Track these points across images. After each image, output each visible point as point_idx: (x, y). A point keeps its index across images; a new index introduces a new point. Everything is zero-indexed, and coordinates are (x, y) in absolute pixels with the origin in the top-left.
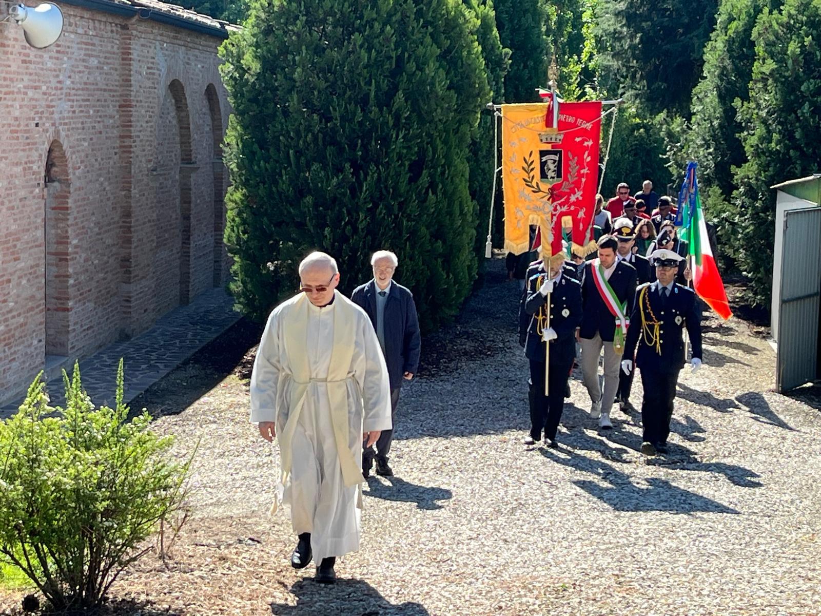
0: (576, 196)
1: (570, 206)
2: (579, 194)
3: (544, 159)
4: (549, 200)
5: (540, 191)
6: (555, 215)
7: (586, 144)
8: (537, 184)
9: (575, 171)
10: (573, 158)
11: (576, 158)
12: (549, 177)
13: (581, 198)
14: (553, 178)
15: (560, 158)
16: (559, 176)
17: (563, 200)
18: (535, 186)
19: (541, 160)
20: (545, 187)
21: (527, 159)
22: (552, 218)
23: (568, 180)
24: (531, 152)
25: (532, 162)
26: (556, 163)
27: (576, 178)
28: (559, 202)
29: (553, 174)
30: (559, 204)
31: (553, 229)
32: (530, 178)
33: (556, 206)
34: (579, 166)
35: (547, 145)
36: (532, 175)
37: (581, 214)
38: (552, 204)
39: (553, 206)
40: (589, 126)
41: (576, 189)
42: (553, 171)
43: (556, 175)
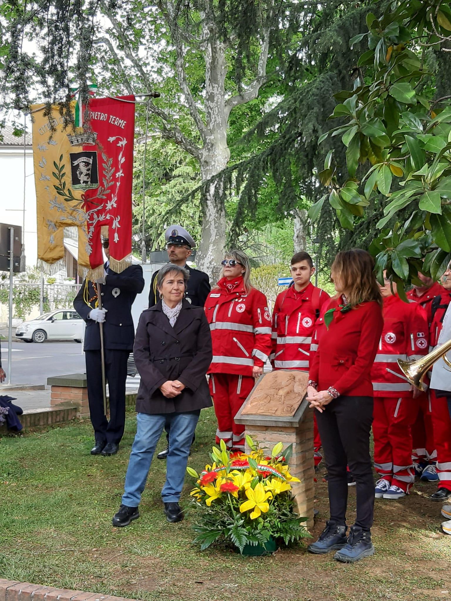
0: (112, 203)
1: (106, 215)
2: (114, 202)
3: (76, 163)
4: (83, 207)
5: (72, 198)
6: (92, 224)
7: (119, 144)
8: (70, 192)
9: (110, 174)
10: (108, 161)
11: (111, 160)
12: (82, 182)
13: (116, 205)
14: (86, 182)
15: (94, 161)
16: (94, 180)
17: (100, 208)
18: (67, 193)
19: (72, 164)
20: (78, 192)
21: (57, 162)
23: (103, 185)
24: (62, 156)
25: (63, 167)
26: (90, 166)
27: (111, 183)
28: (96, 210)
29: (85, 179)
30: (96, 212)
31: (91, 240)
32: (61, 185)
33: (92, 214)
34: (114, 168)
35: (77, 147)
36: (63, 181)
37: (116, 224)
38: (86, 212)
39: (89, 215)
40: (122, 123)
41: (113, 196)
42: (86, 175)
43: (89, 180)
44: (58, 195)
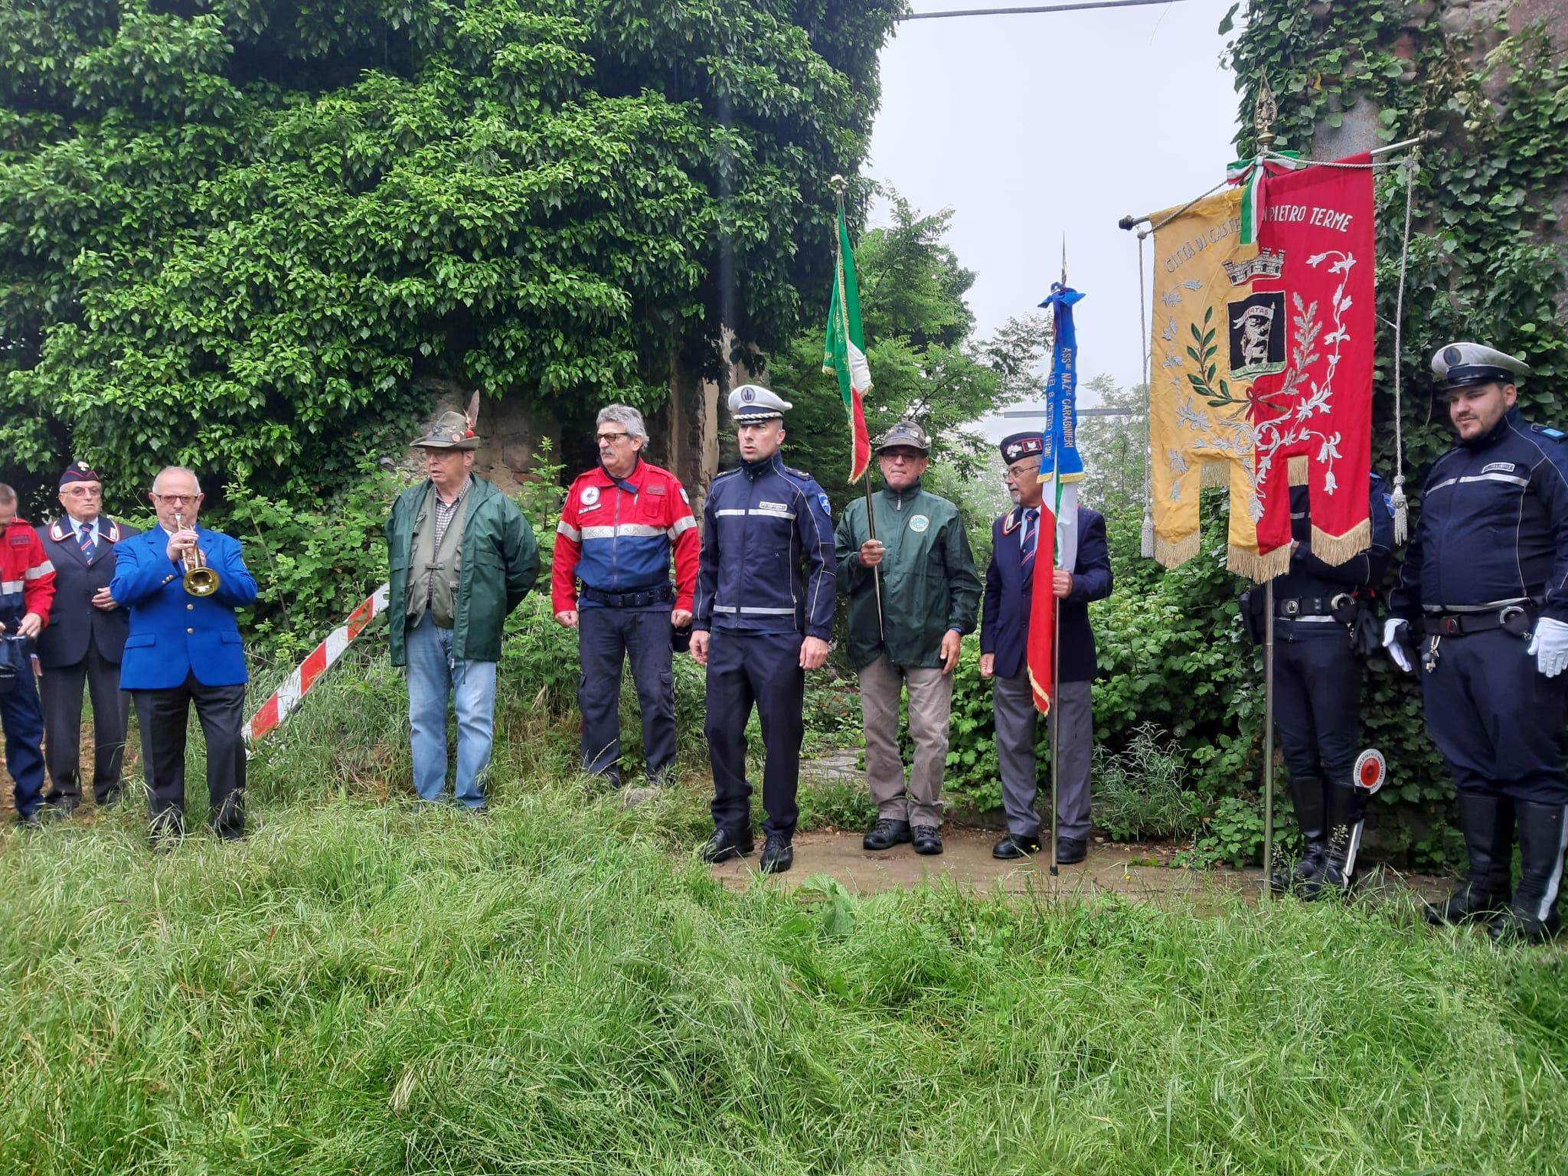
0: (1313, 402)
1: (1298, 431)
2: (1319, 400)
3: (1239, 322)
4: (1248, 416)
5: (1227, 399)
6: (1266, 453)
7: (1336, 268)
8: (1222, 385)
9: (1310, 338)
10: (1306, 308)
11: (1313, 306)
12: (1247, 361)
13: (1325, 408)
14: (1257, 360)
15: (1278, 313)
16: (1275, 355)
17: (1285, 416)
18: (1217, 390)
19: (1232, 325)
20: (1239, 385)
21: (1199, 327)
22: (1258, 461)
23: (1293, 365)
24: (1209, 311)
25: (1212, 332)
26: (1268, 326)
27: (1314, 358)
28: (1278, 421)
29: (1257, 353)
30: (1277, 426)
31: (1263, 487)
32: (1203, 373)
33: (1269, 430)
34: (1320, 325)
35: (1244, 288)
36: (1208, 364)
37: (1329, 451)
38: (1256, 424)
39: (1260, 431)
40: (1341, 221)
41: (1314, 386)
42: (1257, 345)
43: (1265, 354)
44: (1197, 395)
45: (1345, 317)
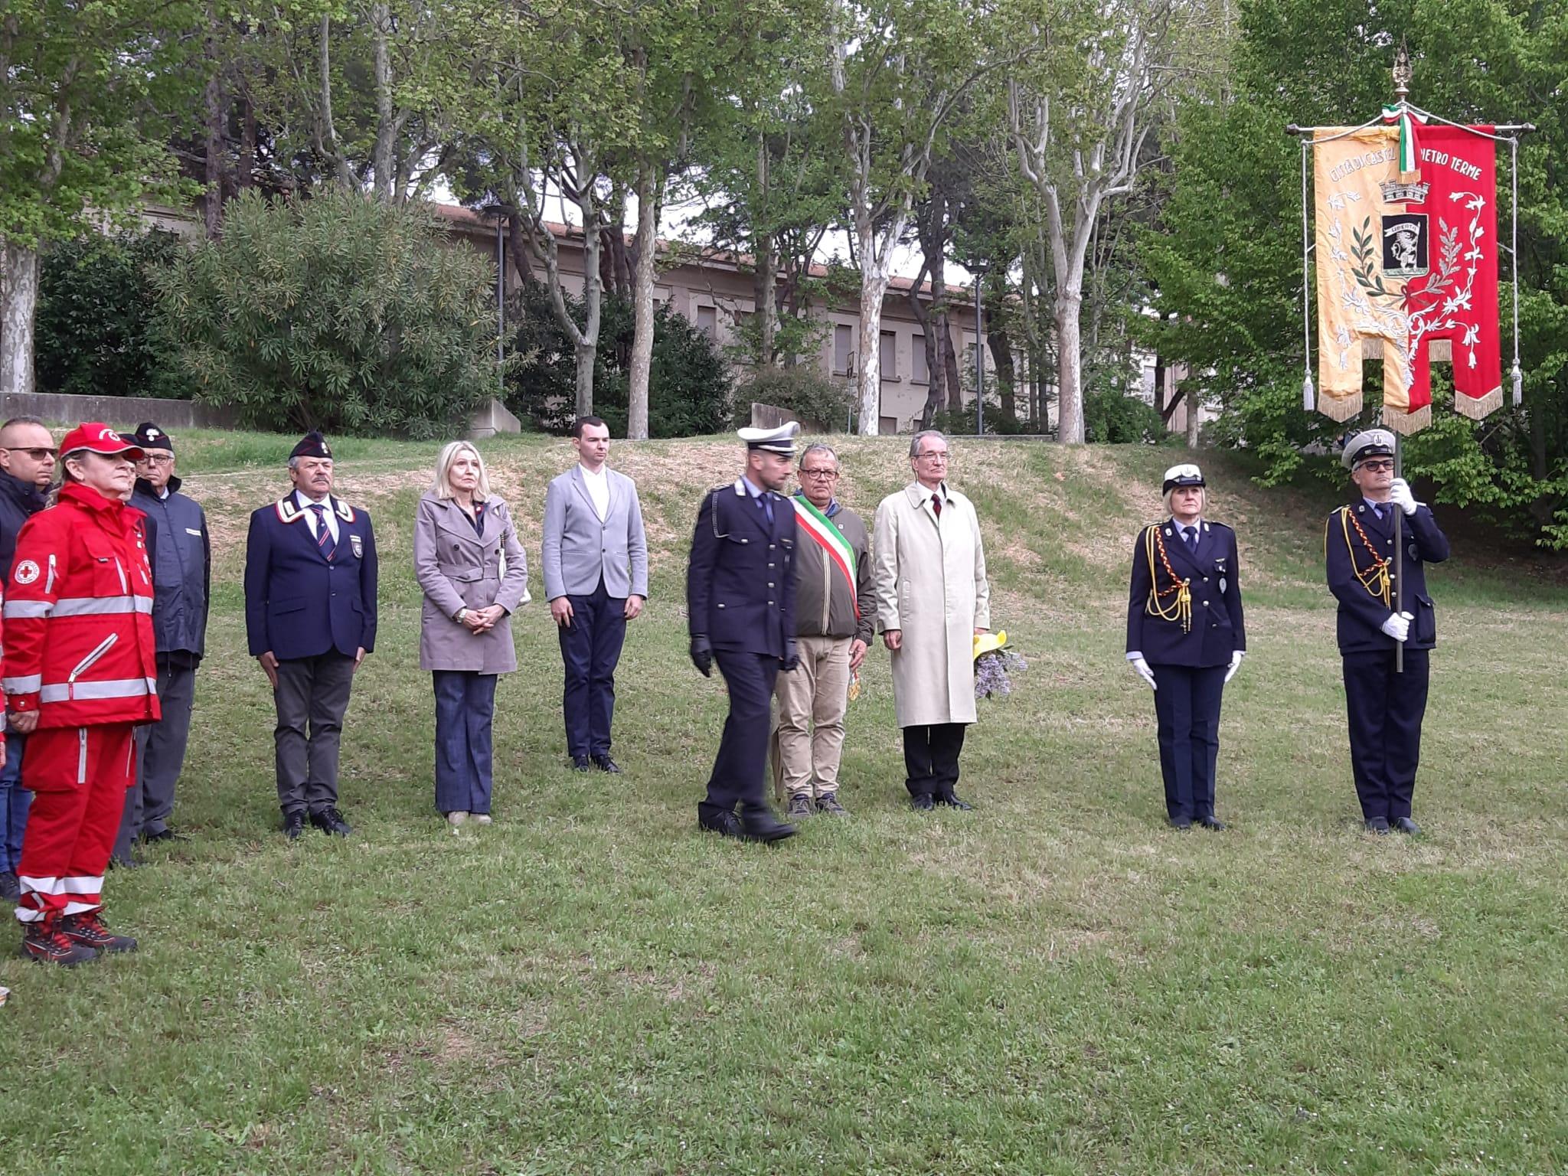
0: (1457, 302)
1: (1444, 321)
2: (1463, 299)
3: (1390, 232)
4: (1403, 307)
5: (1383, 292)
6: (1415, 336)
7: (1471, 205)
8: (1378, 280)
9: (1453, 254)
10: (1450, 230)
11: (1455, 230)
12: (1403, 264)
13: (1467, 306)
14: (1410, 265)
15: (1423, 229)
16: (1421, 263)
17: (1429, 309)
18: (1373, 282)
19: (1385, 232)
20: (1394, 282)
21: (1360, 231)
22: (1410, 343)
23: (1438, 272)
24: (1368, 220)
25: (1370, 237)
26: (1416, 239)
27: (1457, 268)
28: (1423, 312)
29: (1411, 259)
30: (1422, 317)
31: (1413, 362)
32: (1364, 268)
33: (1417, 320)
34: (1461, 245)
35: (1396, 206)
36: (1368, 261)
37: (1471, 336)
38: (1408, 314)
39: (1411, 319)
40: (1474, 172)
41: (1457, 290)
42: (1409, 254)
44: (1359, 286)
45: (1479, 241)
